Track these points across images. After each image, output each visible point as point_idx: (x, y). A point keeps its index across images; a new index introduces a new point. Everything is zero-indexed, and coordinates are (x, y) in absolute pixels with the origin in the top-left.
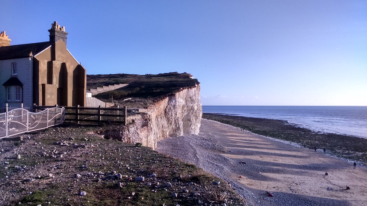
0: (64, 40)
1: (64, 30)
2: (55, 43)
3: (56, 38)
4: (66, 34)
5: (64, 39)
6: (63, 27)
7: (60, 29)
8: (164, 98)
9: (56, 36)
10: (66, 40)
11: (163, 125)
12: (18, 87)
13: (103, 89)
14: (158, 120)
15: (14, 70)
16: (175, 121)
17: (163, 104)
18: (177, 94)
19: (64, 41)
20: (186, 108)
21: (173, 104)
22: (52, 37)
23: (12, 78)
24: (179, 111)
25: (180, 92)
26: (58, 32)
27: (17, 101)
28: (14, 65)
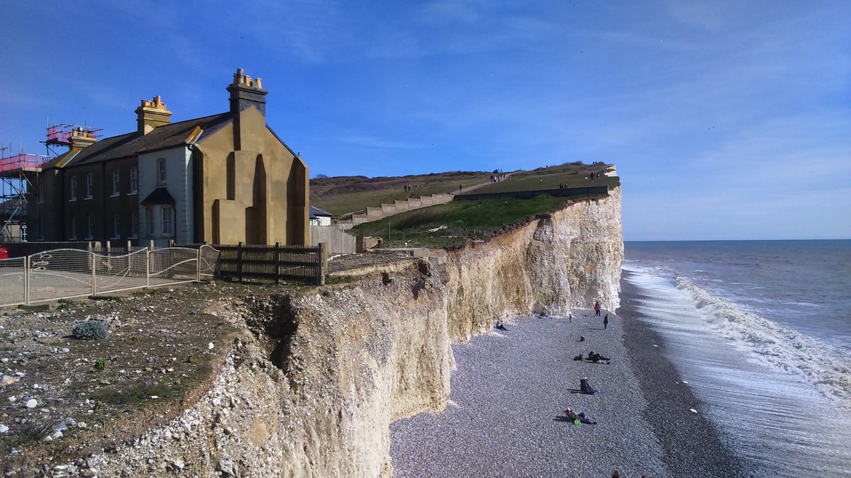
0: (259, 106)
1: (260, 86)
2: (239, 114)
3: (242, 103)
4: (263, 94)
5: (260, 104)
6: (256, 80)
7: (251, 83)
8: (522, 225)
9: (240, 100)
10: (264, 107)
11: (518, 288)
12: (167, 206)
13: (394, 208)
14: (505, 276)
15: (162, 173)
16: (551, 276)
17: (521, 238)
18: (558, 214)
19: (258, 108)
20: (580, 248)
21: (545, 239)
22: (234, 103)
23: (159, 189)
24: (561, 256)
25: (564, 210)
26: (245, 90)
27: (166, 235)
28: (162, 163)
